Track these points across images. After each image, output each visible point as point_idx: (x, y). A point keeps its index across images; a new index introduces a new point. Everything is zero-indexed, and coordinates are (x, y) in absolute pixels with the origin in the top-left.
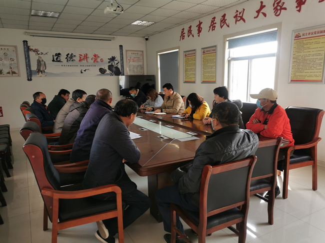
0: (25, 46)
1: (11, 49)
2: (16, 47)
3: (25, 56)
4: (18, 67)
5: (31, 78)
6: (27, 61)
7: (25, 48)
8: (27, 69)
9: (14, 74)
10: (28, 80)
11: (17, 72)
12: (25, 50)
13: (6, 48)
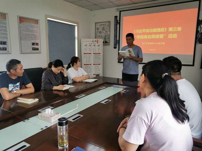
0: (116, 21)
1: (107, 24)
2: (109, 22)
3: (115, 29)
4: (109, 38)
5: (116, 46)
6: (115, 33)
7: (115, 22)
8: (114, 39)
9: (106, 44)
10: (114, 48)
11: (108, 42)
12: (115, 24)
13: (104, 23)
